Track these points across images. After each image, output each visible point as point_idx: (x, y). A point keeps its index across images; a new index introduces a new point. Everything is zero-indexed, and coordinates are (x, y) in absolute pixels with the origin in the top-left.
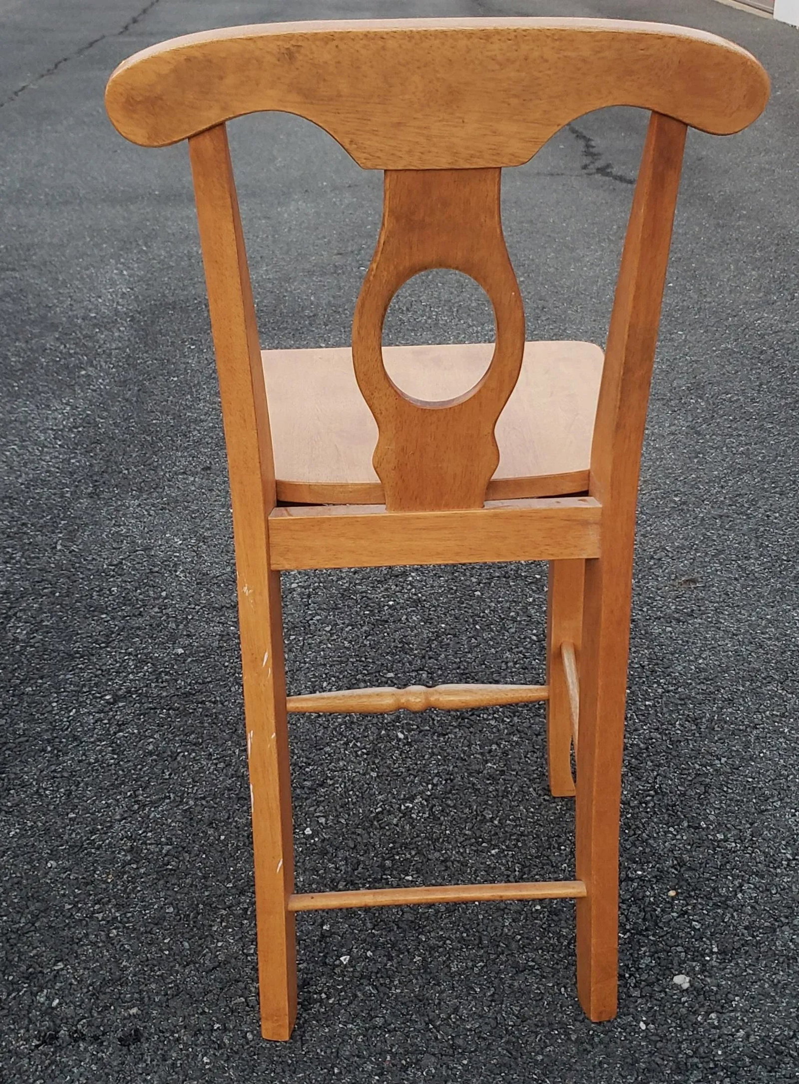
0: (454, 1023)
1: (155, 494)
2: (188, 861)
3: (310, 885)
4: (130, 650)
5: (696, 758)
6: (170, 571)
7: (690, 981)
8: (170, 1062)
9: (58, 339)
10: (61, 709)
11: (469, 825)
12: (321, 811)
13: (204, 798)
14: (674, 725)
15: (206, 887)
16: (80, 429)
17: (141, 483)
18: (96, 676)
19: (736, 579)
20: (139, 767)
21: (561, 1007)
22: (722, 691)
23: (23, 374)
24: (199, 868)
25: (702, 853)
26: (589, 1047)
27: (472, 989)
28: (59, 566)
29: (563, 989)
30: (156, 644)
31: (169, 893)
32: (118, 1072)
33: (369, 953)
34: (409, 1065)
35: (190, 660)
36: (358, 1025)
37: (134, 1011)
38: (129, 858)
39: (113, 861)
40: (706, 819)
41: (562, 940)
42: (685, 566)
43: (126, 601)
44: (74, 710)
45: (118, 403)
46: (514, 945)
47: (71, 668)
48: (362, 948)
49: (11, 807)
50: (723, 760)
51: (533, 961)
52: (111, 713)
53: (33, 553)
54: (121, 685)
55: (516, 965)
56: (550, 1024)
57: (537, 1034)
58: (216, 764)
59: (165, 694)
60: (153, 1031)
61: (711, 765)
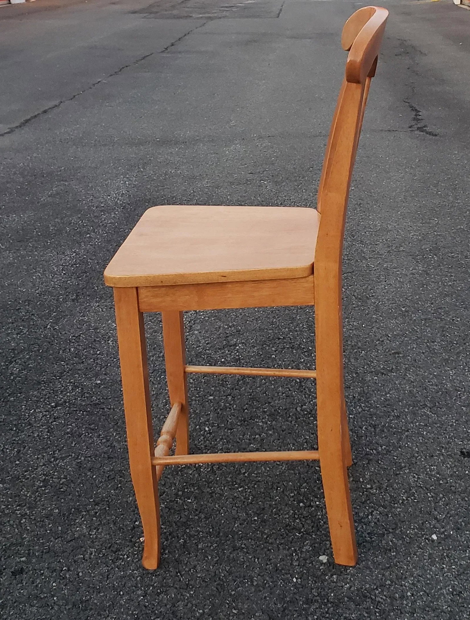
0: (192, 573)
2: (73, 488)
4: (72, 380)
5: (369, 445)
6: (105, 341)
7: (328, 559)
8: (35, 584)
9: (79, 218)
10: (27, 409)
11: (231, 475)
13: (90, 457)
14: (361, 428)
15: (78, 501)
16: (78, 265)
18: (50, 393)
19: (423, 353)
20: (60, 440)
21: (253, 568)
22: (395, 411)
23: (55, 236)
24: (78, 491)
26: (262, 589)
27: (207, 557)
28: (46, 337)
29: (256, 560)
30: (86, 378)
31: (58, 502)
34: (161, 592)
35: (103, 386)
36: (140, 571)
37: (24, 559)
38: (42, 484)
39: (34, 485)
40: (364, 477)
42: (396, 345)
43: (77, 355)
44: (33, 410)
46: (236, 536)
47: (37, 389)
50: (384, 447)
51: (244, 545)
52: (52, 412)
53: (34, 330)
54: (62, 398)
55: (234, 547)
56: (244, 576)
57: (235, 581)
58: (102, 440)
59: (84, 404)
60: (30, 569)
61: (376, 450)
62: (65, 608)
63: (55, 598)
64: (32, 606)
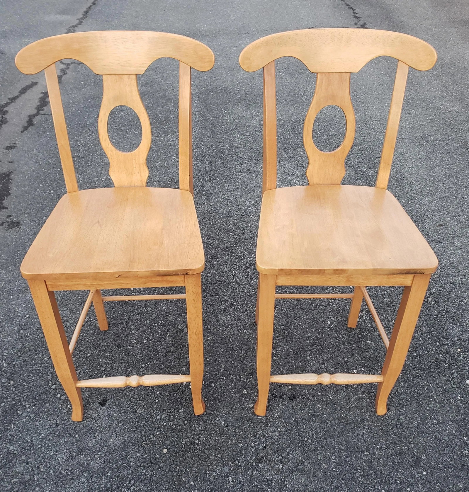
1: (233, 181)
3: (336, 343)
5: (457, 298)
8: (308, 406)
12: (331, 315)
14: (447, 285)
16: (196, 150)
19: (457, 225)
21: (431, 390)
22: (461, 272)
25: (467, 335)
26: (443, 405)
27: (400, 383)
28: (208, 212)
29: (430, 384)
32: (292, 409)
33: (363, 369)
36: (366, 395)
37: (290, 387)
40: (465, 322)
41: (426, 366)
42: (437, 219)
43: (237, 228)
44: (234, 272)
45: (206, 138)
46: (410, 368)
48: (360, 367)
49: (224, 309)
50: (467, 299)
52: (246, 273)
53: (197, 205)
54: (247, 262)
55: (413, 375)
56: (429, 397)
57: (425, 400)
60: (299, 395)
61: (463, 301)
62: (335, 423)
63: (325, 416)
64: (314, 422)
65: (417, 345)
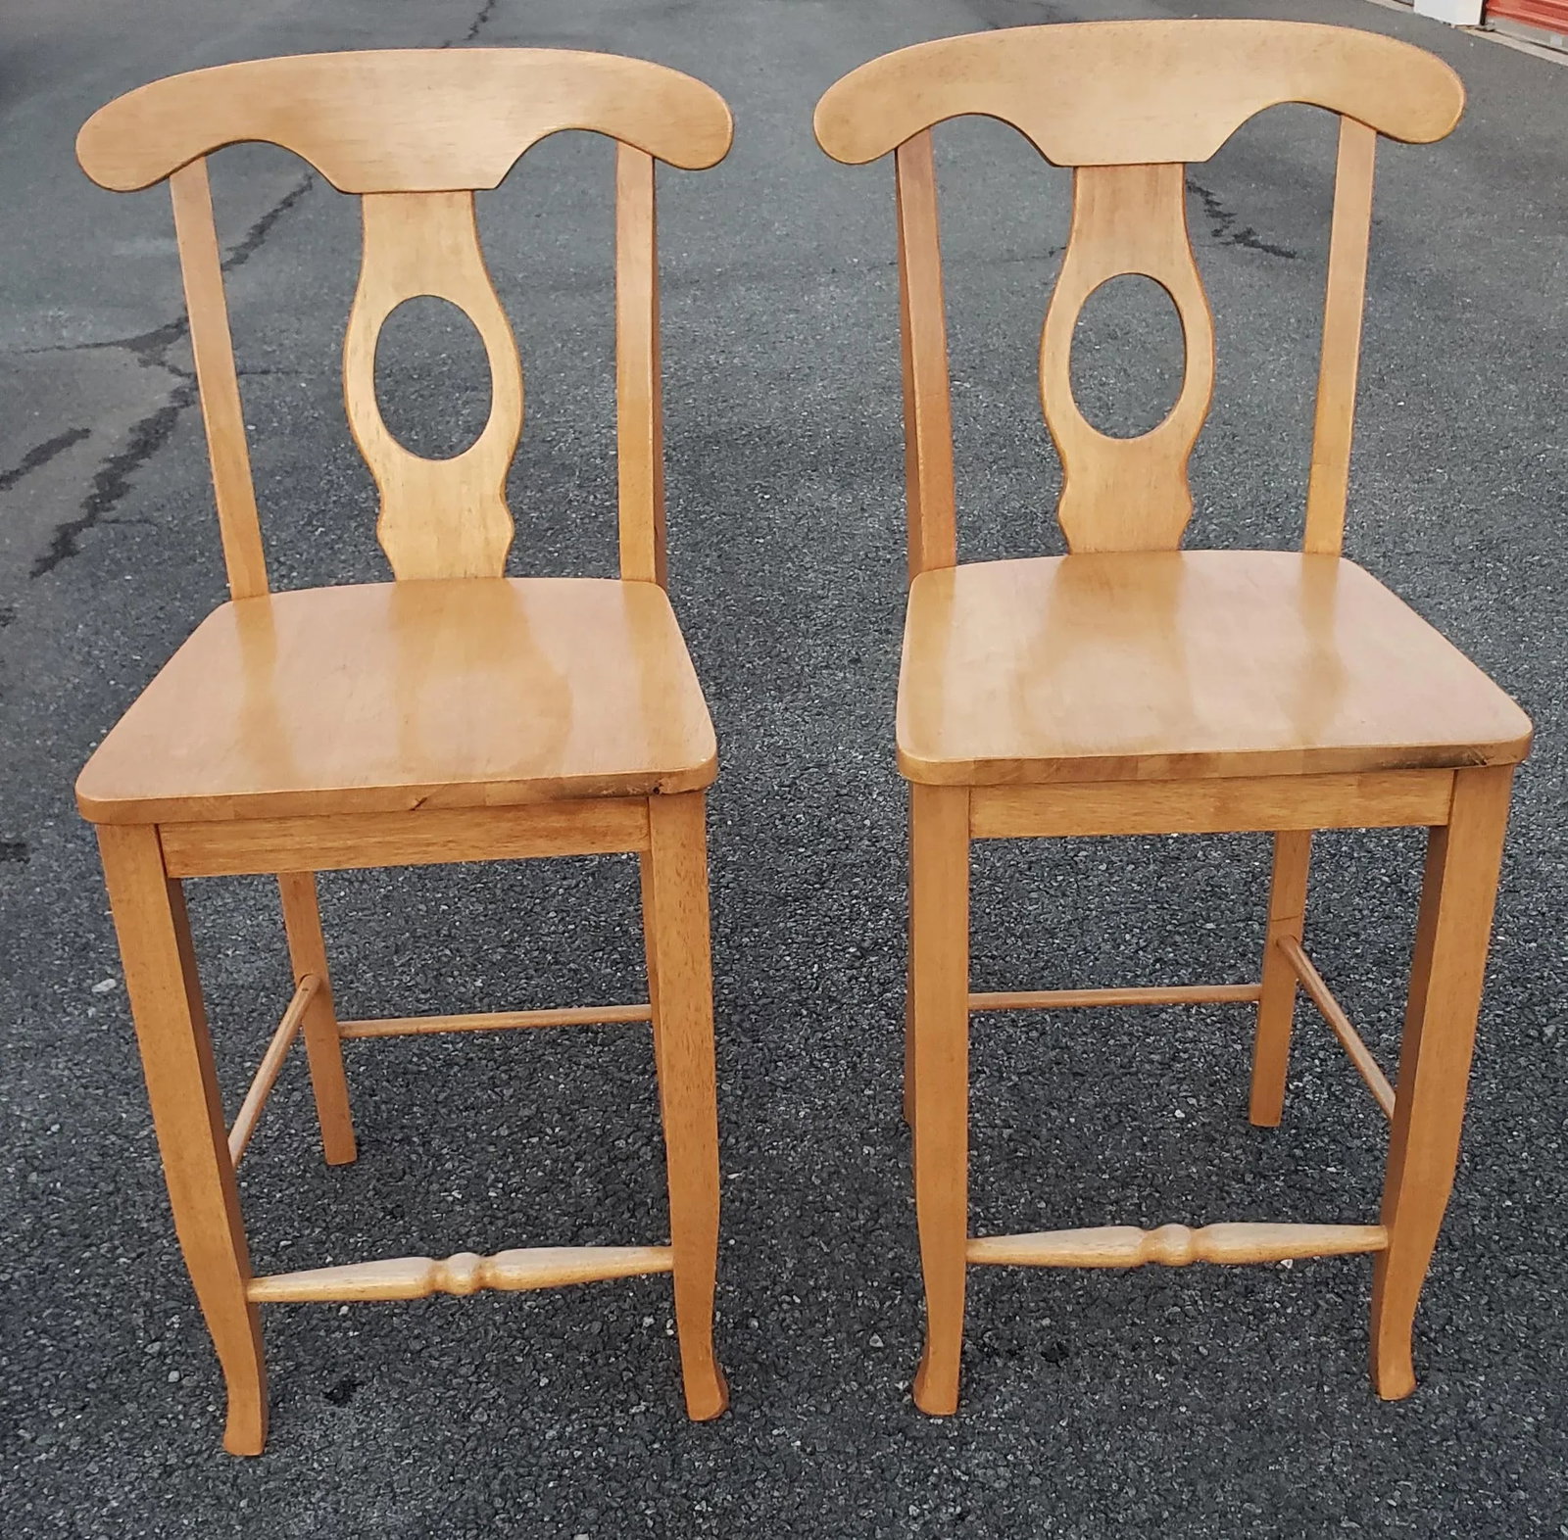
0: (1455, 1335)
1: (801, 695)
2: (1041, 1148)
4: (855, 892)
6: (863, 793)
8: (1115, 1379)
10: (799, 964)
12: (1186, 1090)
13: (1028, 1073)
15: (1077, 1179)
17: (775, 680)
18: (826, 924)
24: (1058, 1156)
31: (1032, 1185)
32: (1057, 1391)
36: (1333, 1337)
37: (1046, 1322)
41: (1552, 1242)
43: (822, 832)
44: (816, 966)
47: (788, 915)
49: (787, 1082)
51: (1524, 1264)
52: (865, 970)
54: (863, 935)
55: (1504, 1270)
60: (1079, 1344)
62: (1224, 1431)
63: (1183, 1409)
64: (1143, 1430)
65: (1515, 1174)
